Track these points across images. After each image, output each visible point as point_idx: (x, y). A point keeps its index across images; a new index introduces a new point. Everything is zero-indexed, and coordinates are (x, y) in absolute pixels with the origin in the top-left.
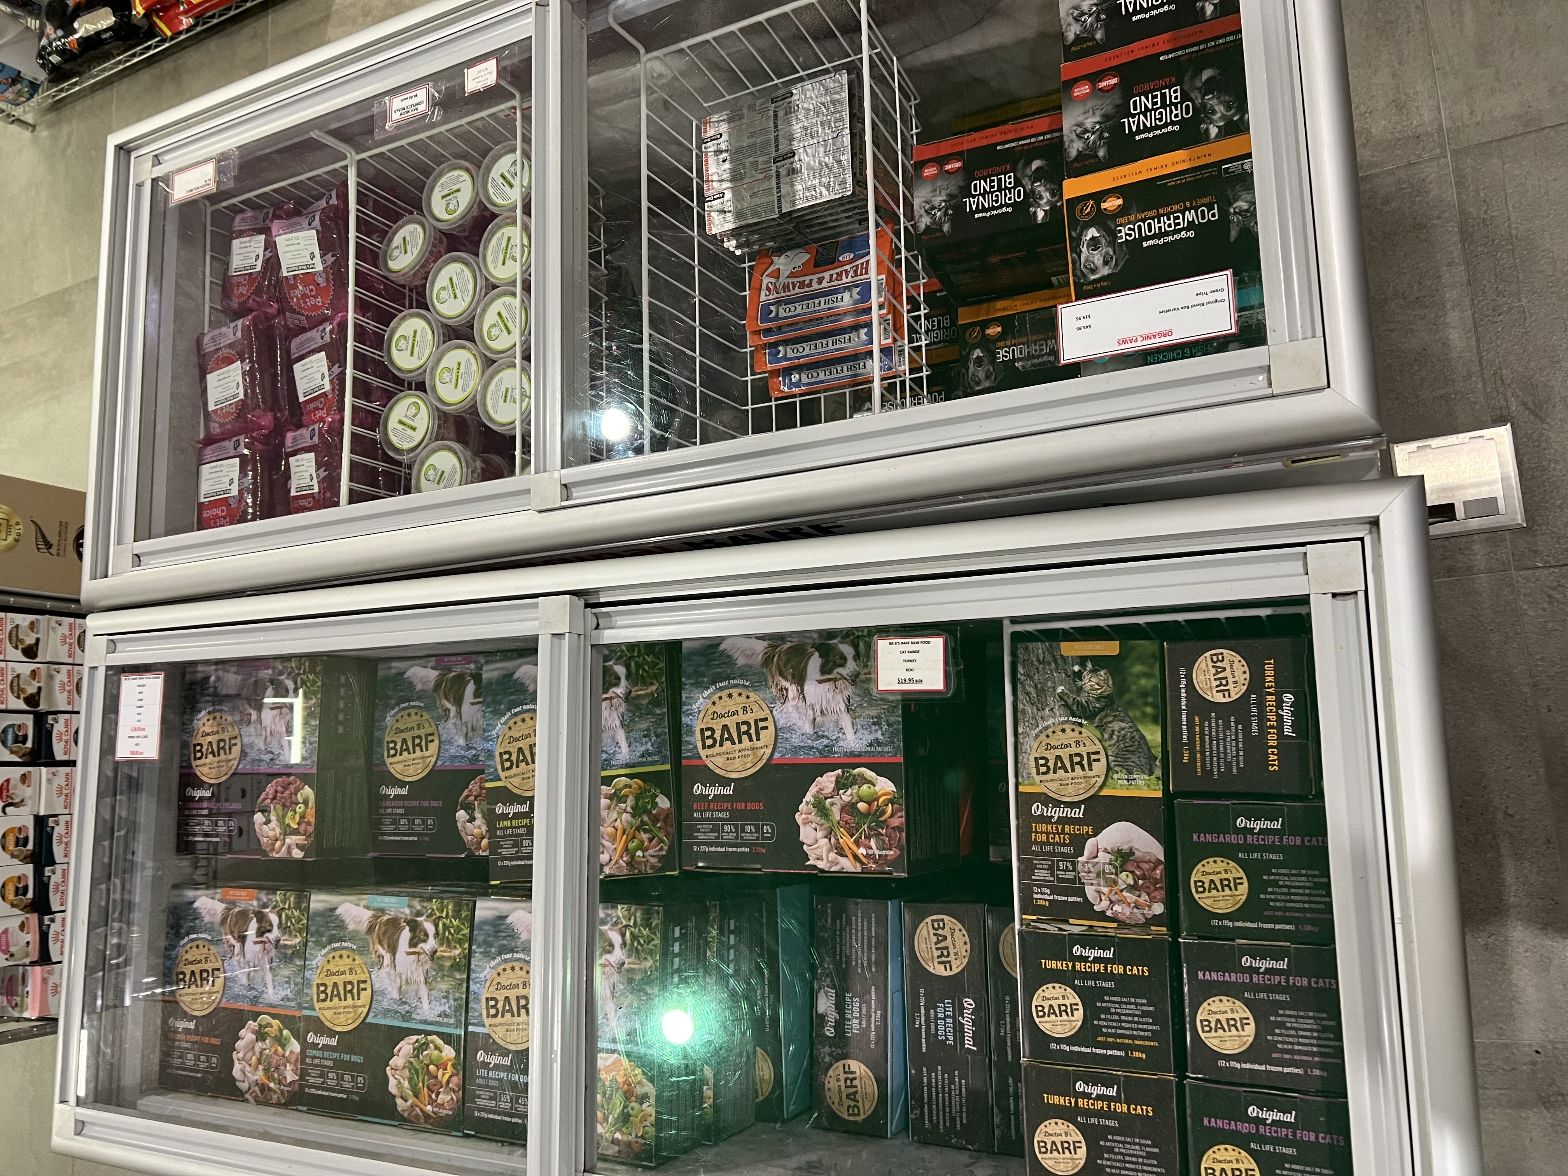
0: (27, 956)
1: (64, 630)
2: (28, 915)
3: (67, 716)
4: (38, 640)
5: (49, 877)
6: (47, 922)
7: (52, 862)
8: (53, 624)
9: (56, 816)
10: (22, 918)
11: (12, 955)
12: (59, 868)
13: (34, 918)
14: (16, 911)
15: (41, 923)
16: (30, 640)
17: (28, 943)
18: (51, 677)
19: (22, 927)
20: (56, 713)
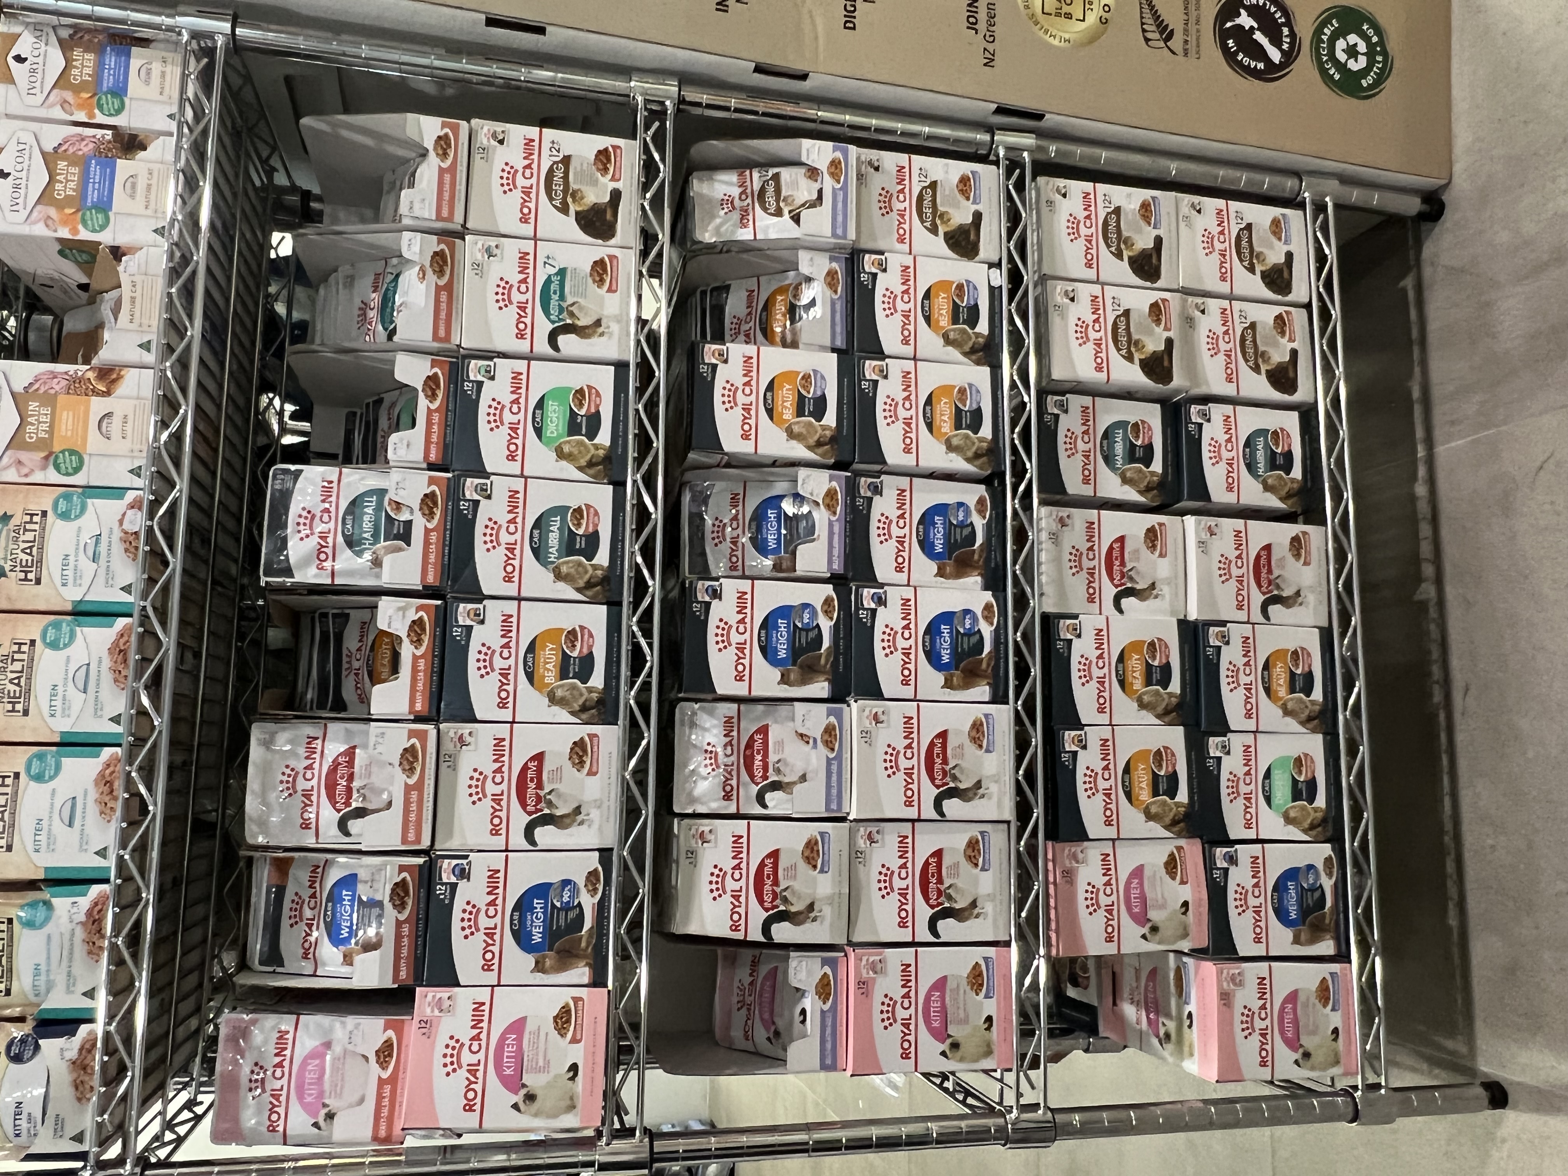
0: (1185, 935)
1: (1207, 221)
2: (1182, 842)
3: (1228, 409)
4: (1159, 241)
5: (1219, 759)
6: (1221, 863)
7: (1223, 728)
8: (1185, 210)
9: (1223, 623)
10: (1169, 847)
11: (1154, 929)
12: (1237, 742)
13: (1193, 849)
14: (1158, 830)
15: (1209, 863)
16: (1144, 241)
17: (1185, 904)
18: (1189, 322)
19: (1171, 865)
20: (1206, 399)
